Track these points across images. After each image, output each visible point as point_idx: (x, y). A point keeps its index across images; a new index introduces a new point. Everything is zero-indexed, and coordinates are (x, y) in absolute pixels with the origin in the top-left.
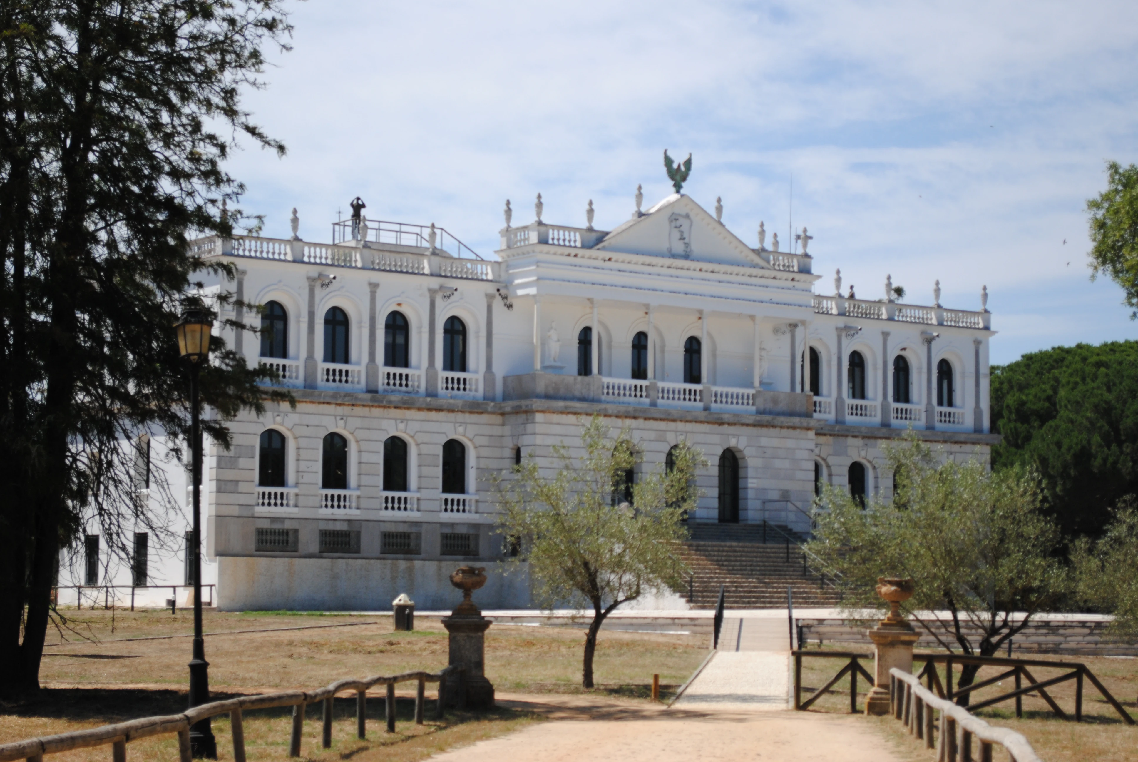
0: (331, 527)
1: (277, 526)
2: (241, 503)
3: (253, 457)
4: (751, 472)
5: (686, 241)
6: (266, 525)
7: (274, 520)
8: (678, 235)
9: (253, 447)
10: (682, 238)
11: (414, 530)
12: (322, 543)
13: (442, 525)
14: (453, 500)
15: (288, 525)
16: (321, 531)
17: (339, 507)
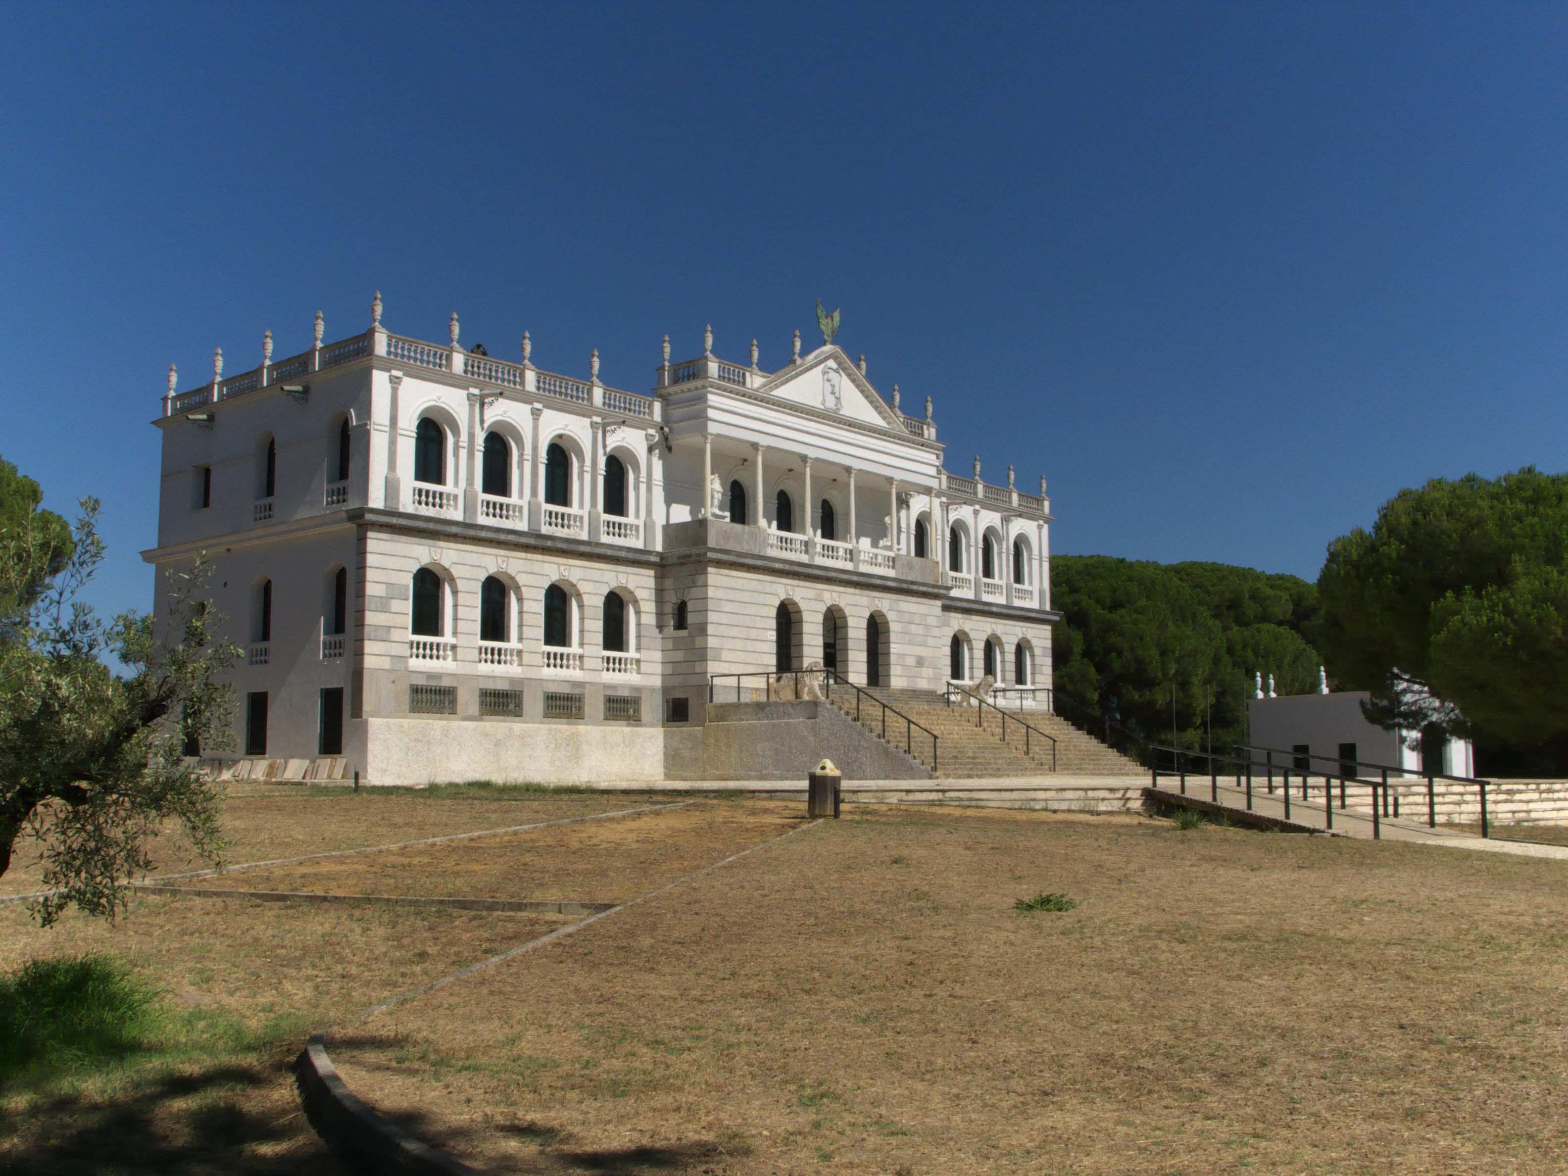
0: (491, 686)
1: (433, 683)
2: (394, 654)
3: (407, 599)
4: (893, 637)
5: (837, 395)
6: (421, 681)
7: (430, 676)
8: (830, 389)
9: (408, 586)
10: (833, 393)
11: (577, 691)
12: (482, 703)
13: (606, 686)
14: (614, 659)
15: (445, 683)
16: (481, 690)
17: (499, 662)
